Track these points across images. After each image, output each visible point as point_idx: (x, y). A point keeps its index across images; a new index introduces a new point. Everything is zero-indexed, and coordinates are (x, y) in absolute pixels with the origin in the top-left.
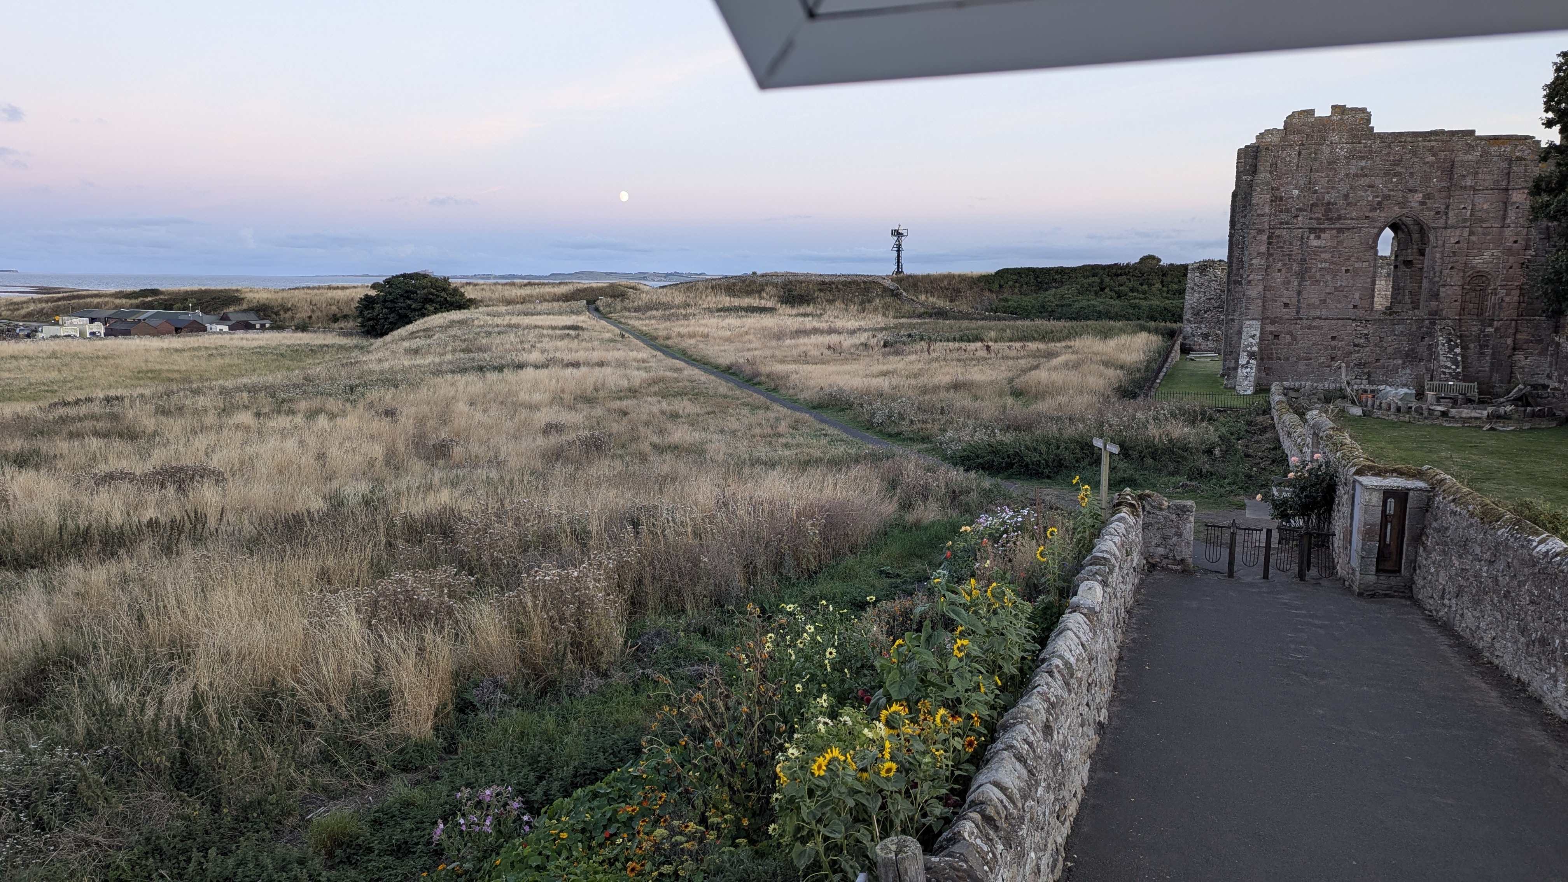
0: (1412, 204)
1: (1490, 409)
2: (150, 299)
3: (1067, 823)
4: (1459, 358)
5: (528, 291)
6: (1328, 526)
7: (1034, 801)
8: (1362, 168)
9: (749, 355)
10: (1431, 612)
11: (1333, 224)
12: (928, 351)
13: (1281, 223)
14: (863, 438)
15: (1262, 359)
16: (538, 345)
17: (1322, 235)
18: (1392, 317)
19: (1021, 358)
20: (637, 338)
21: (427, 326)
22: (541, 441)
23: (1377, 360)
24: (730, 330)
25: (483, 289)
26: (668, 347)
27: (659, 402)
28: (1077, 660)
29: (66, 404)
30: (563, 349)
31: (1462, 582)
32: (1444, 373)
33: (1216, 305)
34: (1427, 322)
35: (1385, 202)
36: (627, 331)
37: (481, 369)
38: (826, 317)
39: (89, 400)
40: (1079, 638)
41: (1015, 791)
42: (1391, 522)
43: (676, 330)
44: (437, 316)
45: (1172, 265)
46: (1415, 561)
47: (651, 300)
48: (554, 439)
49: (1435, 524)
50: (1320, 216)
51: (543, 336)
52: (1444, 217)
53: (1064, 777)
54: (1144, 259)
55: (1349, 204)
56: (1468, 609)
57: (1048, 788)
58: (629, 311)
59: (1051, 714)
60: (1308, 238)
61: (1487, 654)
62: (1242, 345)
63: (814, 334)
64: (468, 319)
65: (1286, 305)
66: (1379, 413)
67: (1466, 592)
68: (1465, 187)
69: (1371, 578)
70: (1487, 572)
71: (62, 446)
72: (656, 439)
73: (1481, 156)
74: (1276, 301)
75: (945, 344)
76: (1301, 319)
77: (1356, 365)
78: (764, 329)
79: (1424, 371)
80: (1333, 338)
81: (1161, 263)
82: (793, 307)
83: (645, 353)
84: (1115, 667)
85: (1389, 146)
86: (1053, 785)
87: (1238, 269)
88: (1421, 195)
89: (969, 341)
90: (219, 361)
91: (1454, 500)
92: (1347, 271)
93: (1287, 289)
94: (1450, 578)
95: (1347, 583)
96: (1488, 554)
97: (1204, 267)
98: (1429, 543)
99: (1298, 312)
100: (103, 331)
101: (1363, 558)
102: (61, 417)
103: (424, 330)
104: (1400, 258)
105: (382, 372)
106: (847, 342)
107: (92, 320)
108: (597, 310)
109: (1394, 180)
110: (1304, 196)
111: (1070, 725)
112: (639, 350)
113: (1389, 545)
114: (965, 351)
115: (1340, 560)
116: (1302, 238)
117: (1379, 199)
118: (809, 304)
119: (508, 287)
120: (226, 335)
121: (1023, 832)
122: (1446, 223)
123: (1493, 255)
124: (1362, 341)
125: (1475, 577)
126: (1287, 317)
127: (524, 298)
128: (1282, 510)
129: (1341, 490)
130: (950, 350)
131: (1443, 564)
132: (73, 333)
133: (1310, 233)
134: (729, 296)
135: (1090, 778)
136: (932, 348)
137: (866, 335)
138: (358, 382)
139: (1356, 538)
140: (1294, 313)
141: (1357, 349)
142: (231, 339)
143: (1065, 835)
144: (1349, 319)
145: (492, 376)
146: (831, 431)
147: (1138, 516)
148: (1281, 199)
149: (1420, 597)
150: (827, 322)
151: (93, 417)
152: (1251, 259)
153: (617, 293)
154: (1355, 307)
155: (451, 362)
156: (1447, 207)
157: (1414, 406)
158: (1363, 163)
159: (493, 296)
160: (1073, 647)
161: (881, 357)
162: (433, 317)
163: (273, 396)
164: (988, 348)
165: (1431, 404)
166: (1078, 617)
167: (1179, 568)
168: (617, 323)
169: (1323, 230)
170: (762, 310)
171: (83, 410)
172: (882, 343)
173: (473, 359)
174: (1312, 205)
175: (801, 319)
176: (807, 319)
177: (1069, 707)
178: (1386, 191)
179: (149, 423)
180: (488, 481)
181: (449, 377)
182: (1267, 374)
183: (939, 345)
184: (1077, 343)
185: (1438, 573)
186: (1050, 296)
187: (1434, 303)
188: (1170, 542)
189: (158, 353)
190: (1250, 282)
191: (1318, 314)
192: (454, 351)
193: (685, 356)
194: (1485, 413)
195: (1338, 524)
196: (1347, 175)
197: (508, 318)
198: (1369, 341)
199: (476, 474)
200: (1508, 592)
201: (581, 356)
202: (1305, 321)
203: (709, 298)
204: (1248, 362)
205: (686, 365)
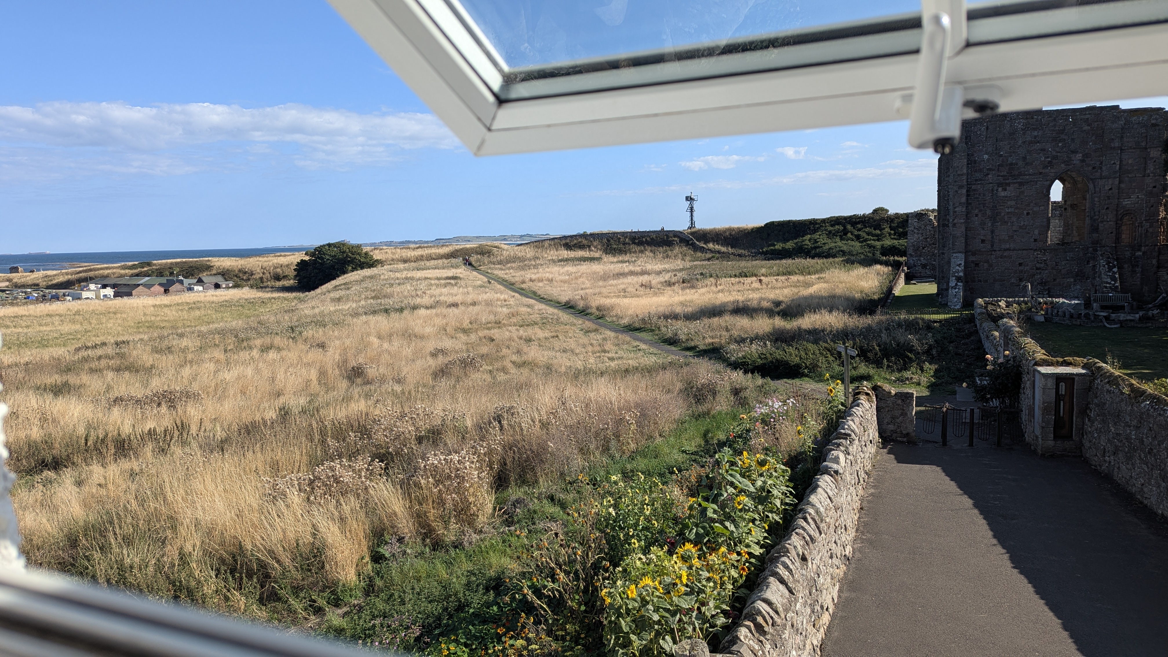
0: (1075, 162)
1: (1141, 313)
2: (146, 269)
3: (822, 630)
4: (1117, 276)
5: (419, 252)
6: (1018, 405)
7: (793, 612)
8: (1035, 137)
9: (582, 292)
10: (1096, 466)
11: (1015, 179)
12: (716, 285)
13: (976, 180)
14: (668, 351)
15: (967, 282)
16: (428, 292)
17: (1008, 188)
18: (1064, 247)
19: (786, 288)
20: (500, 283)
21: (347, 280)
22: (431, 361)
23: (1055, 280)
24: (569, 275)
25: (387, 252)
26: (522, 289)
27: (518, 330)
28: (826, 509)
29: (87, 348)
30: (446, 294)
31: (1118, 444)
32: (1106, 287)
33: (931, 242)
34: (1091, 249)
35: (1054, 161)
36: (491, 278)
37: (386, 311)
38: (639, 262)
39: (104, 344)
40: (827, 493)
41: (779, 605)
42: (1063, 400)
43: (528, 276)
44: (353, 273)
45: (897, 214)
46: (1083, 428)
47: (509, 256)
48: (441, 360)
49: (1096, 401)
50: (1005, 173)
51: (431, 285)
52: (1099, 170)
53: (817, 596)
54: (876, 211)
55: (1027, 164)
56: (1122, 463)
57: (805, 604)
58: (494, 264)
59: (806, 550)
60: (997, 190)
61: (1139, 497)
62: (951, 272)
63: (631, 275)
64: (375, 275)
65: (983, 241)
66: (1056, 319)
67: (1121, 451)
68: (1114, 148)
69: (1051, 443)
70: (1135, 435)
71: (85, 378)
72: (514, 358)
73: (1125, 124)
74: (975, 238)
75: (728, 279)
76: (995, 251)
77: (1038, 283)
78: (595, 273)
79: (1091, 286)
80: (1020, 264)
81: (889, 213)
82: (614, 256)
83: (506, 295)
84: (858, 515)
85: (1055, 120)
86: (809, 602)
87: (946, 216)
88: (1081, 155)
89: (746, 276)
90: (197, 313)
91: (1108, 382)
92: (1028, 214)
93: (983, 229)
94: (1109, 440)
95: (1032, 447)
96: (1135, 421)
97: (920, 215)
98: (1092, 415)
99: (992, 246)
100: (112, 294)
101: (1043, 428)
102: (83, 357)
103: (344, 284)
104: (1068, 203)
105: (314, 316)
106: (655, 280)
107: (104, 286)
108: (470, 264)
109: (1060, 144)
110: (993, 159)
111: (821, 557)
112: (501, 293)
113: (1063, 417)
114: (744, 284)
115: (1027, 430)
116: (992, 190)
117: (1049, 159)
118: (626, 254)
119: (405, 250)
120: (201, 294)
121: (786, 635)
122: (1101, 174)
123: (1138, 197)
124: (1042, 265)
125: (1127, 439)
126: (984, 249)
127: (417, 258)
128: (981, 394)
129: (1025, 378)
130: (732, 284)
131: (1103, 430)
132: (90, 296)
133: (998, 187)
134: (567, 249)
135: (839, 597)
136: (719, 282)
137: (669, 274)
138: (297, 324)
139: (1038, 412)
140: (989, 247)
141: (1038, 271)
142: (205, 296)
143: (820, 639)
144: (1031, 249)
145: (394, 316)
146: (643, 346)
147: (873, 402)
148: (975, 162)
149: (1088, 455)
150: (640, 266)
151: (108, 357)
152: (955, 208)
153: (483, 252)
154: (1035, 240)
155: (363, 307)
156: (1101, 163)
157: (1083, 312)
158: (1036, 133)
159: (394, 257)
160: (823, 500)
161: (680, 291)
162: (350, 274)
163: (236, 336)
164: (760, 281)
165: (1097, 311)
166: (827, 477)
167: (905, 439)
168: (485, 274)
169: (1009, 184)
170: (592, 259)
171: (99, 352)
172: (681, 280)
173: (381, 304)
174: (999, 166)
175: (620, 265)
176: (625, 265)
177: (820, 545)
178: (1054, 153)
179: (147, 359)
180: (394, 393)
181: (364, 318)
182: (971, 293)
183: (723, 280)
184: (826, 275)
185: (1099, 437)
186: (807, 240)
187: (1095, 235)
188: (898, 421)
189: (152, 309)
190: (954, 225)
191: (1008, 246)
192: (366, 298)
193: (535, 295)
194: (1137, 316)
195: (1025, 402)
196: (1024, 142)
197: (405, 272)
198: (1047, 265)
199: (384, 387)
200: (1152, 449)
201: (458, 299)
202: (998, 252)
203: (552, 252)
204: (956, 285)
205: (536, 302)
